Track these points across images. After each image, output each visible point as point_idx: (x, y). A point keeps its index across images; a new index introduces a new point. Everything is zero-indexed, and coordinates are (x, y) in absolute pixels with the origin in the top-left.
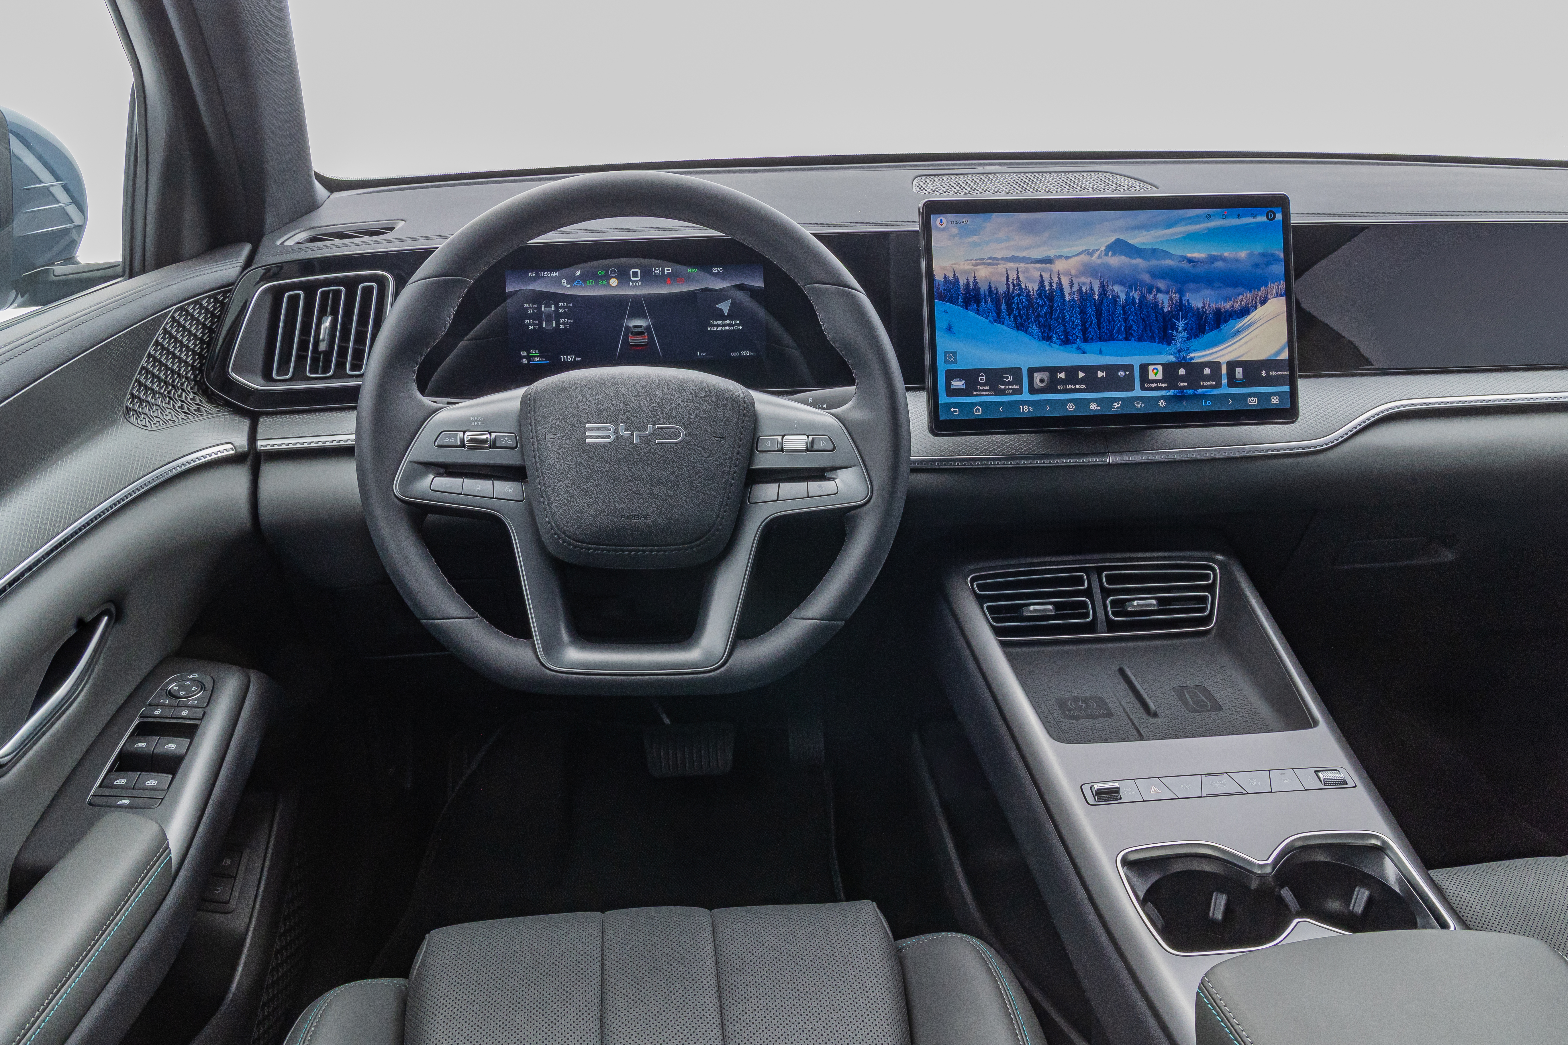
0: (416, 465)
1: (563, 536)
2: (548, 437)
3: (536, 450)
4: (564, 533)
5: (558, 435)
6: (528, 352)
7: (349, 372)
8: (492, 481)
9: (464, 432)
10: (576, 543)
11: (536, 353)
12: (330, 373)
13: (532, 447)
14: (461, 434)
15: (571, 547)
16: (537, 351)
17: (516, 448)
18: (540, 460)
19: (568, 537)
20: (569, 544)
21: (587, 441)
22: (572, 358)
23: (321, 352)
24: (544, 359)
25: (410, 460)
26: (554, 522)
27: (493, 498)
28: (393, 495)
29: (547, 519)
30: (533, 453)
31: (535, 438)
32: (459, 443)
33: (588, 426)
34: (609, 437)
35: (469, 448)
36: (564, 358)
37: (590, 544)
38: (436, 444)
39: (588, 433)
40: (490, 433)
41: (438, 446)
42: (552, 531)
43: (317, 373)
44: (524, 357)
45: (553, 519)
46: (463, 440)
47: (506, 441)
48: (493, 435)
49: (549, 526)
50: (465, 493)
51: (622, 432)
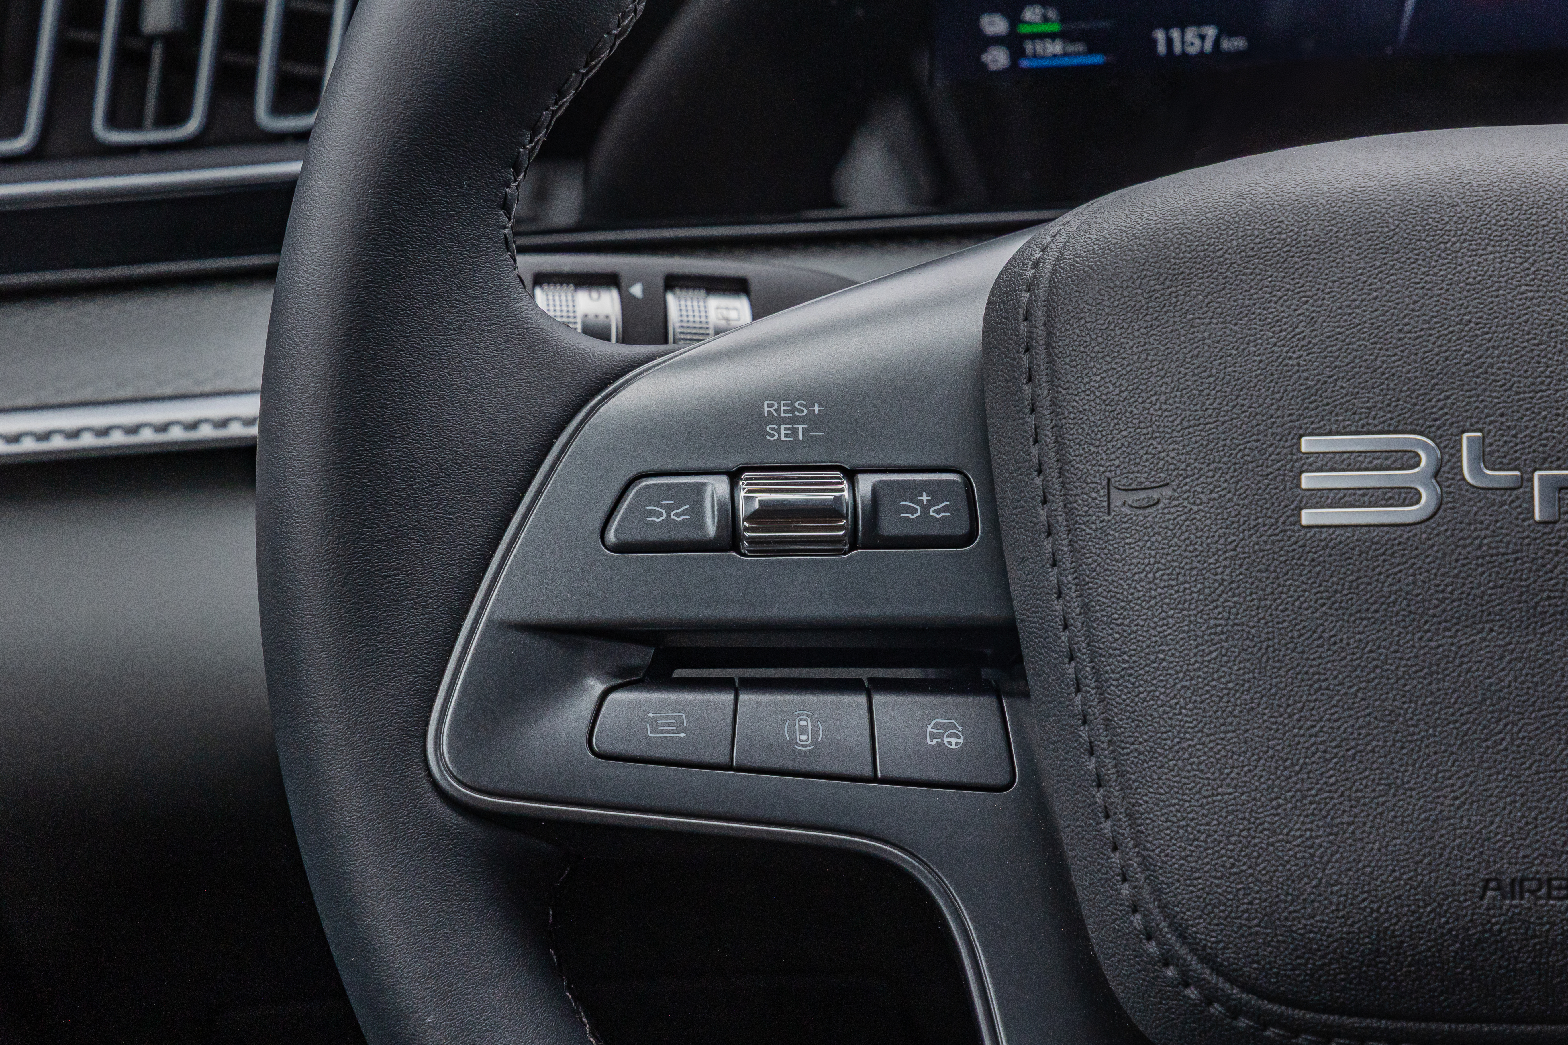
0: (525, 638)
1: (1207, 973)
2: (1118, 499)
3: (1066, 558)
4: (1207, 960)
5: (1167, 492)
6: (1015, 19)
7: (264, 117)
8: (862, 699)
9: (734, 476)
10: (1267, 1005)
11: (1046, 20)
12: (192, 126)
13: (1048, 544)
14: (719, 486)
15: (1243, 1023)
16: (1052, 14)
17: (970, 538)
18: (1086, 609)
19: (1233, 982)
20: (1235, 1011)
21: (1308, 517)
22: (1203, 37)
23: (151, 40)
24: (1080, 47)
25: (498, 615)
26: (1162, 907)
27: (874, 779)
28: (426, 786)
29: (1125, 890)
30: (1053, 574)
31: (1057, 502)
32: (711, 529)
33: (1307, 444)
34: (1409, 496)
35: (761, 548)
36: (1169, 41)
37: (1332, 1012)
38: (611, 536)
39: (1308, 481)
40: (851, 475)
41: (621, 548)
42: (1152, 948)
43: (137, 125)
44: (997, 40)
45: (1157, 892)
46: (729, 512)
47: (925, 508)
48: (866, 484)
49: (1137, 920)
50: (747, 762)
51: (1476, 471)
